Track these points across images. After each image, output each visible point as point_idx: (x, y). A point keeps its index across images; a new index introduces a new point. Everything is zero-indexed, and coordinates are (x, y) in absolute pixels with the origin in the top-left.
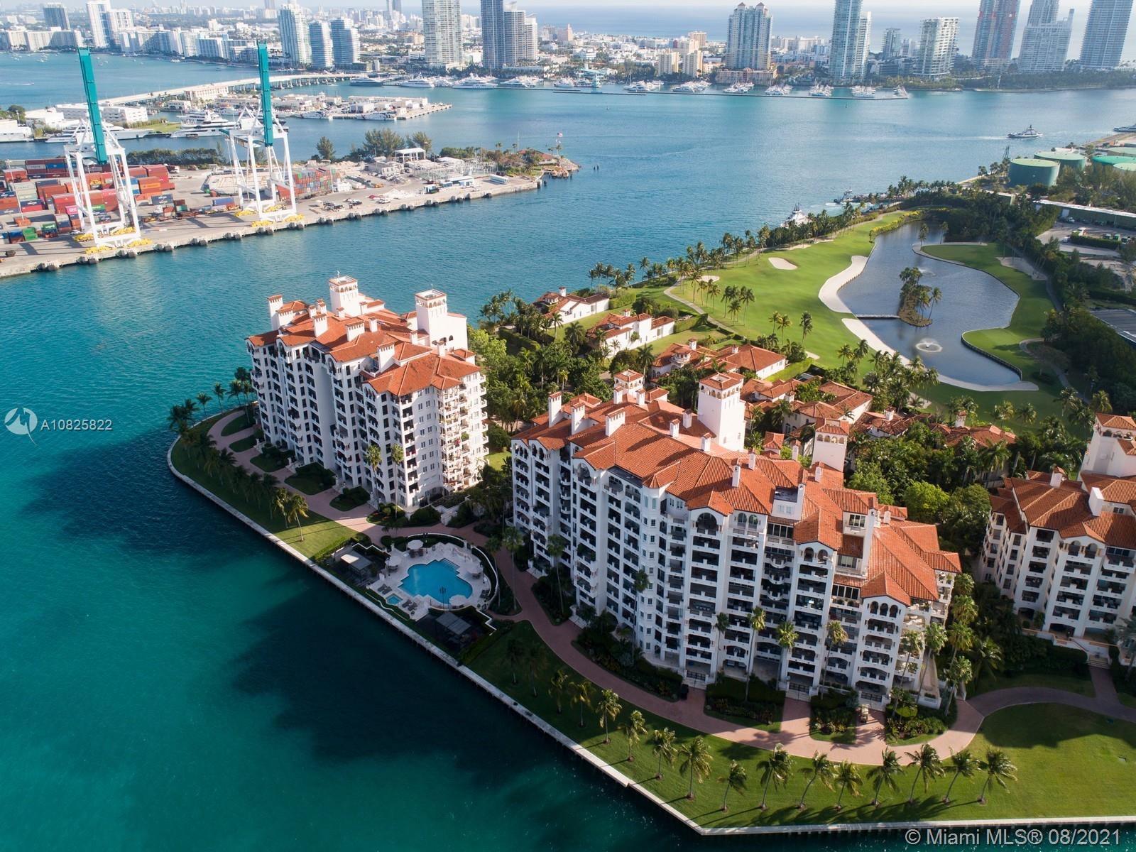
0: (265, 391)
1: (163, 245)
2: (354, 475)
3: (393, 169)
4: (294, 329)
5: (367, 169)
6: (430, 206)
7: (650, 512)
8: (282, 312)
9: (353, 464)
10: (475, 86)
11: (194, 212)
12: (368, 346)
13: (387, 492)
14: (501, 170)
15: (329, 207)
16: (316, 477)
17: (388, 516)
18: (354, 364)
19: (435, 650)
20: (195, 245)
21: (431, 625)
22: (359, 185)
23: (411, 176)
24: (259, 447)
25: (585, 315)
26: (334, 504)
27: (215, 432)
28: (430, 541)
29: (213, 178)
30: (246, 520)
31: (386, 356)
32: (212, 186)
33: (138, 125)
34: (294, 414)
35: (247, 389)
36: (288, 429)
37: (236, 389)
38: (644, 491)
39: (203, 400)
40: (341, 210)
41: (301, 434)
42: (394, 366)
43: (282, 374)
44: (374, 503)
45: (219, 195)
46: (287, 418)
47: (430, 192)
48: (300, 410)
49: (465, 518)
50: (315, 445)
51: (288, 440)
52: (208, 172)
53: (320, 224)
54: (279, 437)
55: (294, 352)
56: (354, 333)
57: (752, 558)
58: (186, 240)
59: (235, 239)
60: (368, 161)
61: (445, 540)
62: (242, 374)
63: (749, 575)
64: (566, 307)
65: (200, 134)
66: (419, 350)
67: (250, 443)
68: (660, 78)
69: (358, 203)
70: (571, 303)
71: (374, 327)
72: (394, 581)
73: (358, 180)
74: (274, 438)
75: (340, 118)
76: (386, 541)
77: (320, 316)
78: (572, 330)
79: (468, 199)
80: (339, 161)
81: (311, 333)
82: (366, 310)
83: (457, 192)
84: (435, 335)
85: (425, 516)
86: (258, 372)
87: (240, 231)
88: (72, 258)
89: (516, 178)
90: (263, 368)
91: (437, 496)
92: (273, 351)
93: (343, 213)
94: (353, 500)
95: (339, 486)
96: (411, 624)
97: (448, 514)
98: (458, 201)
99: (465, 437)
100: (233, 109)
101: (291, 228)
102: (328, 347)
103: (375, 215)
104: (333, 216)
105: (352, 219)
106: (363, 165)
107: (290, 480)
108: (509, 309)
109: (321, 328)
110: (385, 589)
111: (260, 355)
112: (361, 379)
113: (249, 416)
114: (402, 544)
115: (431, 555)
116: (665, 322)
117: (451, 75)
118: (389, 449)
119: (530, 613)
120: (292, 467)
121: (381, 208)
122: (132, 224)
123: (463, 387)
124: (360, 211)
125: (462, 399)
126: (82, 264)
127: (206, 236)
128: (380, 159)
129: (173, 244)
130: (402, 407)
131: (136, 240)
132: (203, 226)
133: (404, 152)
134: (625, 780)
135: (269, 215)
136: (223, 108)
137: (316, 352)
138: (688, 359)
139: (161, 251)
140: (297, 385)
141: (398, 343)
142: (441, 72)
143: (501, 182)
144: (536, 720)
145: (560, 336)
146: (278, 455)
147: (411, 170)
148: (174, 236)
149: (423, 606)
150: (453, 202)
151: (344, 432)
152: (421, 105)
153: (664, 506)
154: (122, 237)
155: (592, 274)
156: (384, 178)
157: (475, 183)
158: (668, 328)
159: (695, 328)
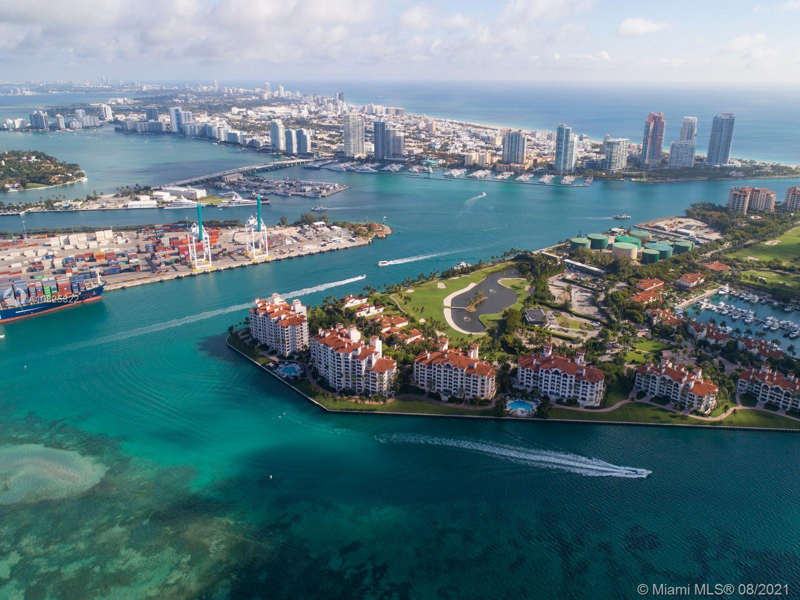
0: (253, 324)
1: (219, 268)
2: (274, 347)
3: (311, 233)
4: (262, 308)
5: (300, 232)
6: (321, 252)
7: (330, 353)
8: (259, 303)
9: (274, 344)
10: (366, 171)
11: (230, 254)
12: (280, 313)
13: (281, 351)
14: (356, 234)
15: (282, 253)
16: (265, 347)
17: (281, 357)
18: (275, 318)
19: (286, 383)
20: (230, 269)
21: (287, 379)
22: (295, 241)
23: (317, 236)
24: (250, 339)
25: (358, 303)
26: (269, 354)
27: (239, 334)
28: (290, 363)
29: (236, 234)
30: (246, 356)
31: (283, 317)
32: (236, 239)
33: (202, 199)
34: (260, 330)
35: (248, 323)
36: (258, 334)
37: (245, 323)
38: (328, 348)
39: (236, 326)
40: (286, 254)
41: (262, 336)
42: (285, 319)
43: (258, 320)
44: (278, 354)
45: (239, 244)
46: (258, 331)
47: (322, 246)
48: (262, 329)
49: (300, 359)
50: (265, 339)
51: (258, 337)
52: (233, 232)
53: (277, 260)
54: (256, 337)
55: (261, 314)
56: (276, 310)
57: (348, 363)
58: (227, 267)
59: (245, 266)
60: (302, 227)
61: (294, 363)
62: (247, 319)
63: (348, 366)
64: (351, 301)
65: (230, 205)
66: (293, 315)
67: (248, 338)
68: (466, 167)
69: (293, 251)
70: (353, 300)
71: (281, 309)
72: (280, 370)
73: (295, 238)
74: (255, 337)
75: (294, 195)
76: (280, 362)
77: (268, 305)
78: (347, 309)
79: (338, 249)
80: (289, 226)
81: (266, 310)
82: (281, 304)
83: (333, 246)
84: (297, 311)
85: (291, 357)
86: (252, 319)
87: (247, 263)
88: (188, 273)
89: (361, 238)
90: (253, 318)
91: (294, 353)
92: (256, 314)
93: (286, 256)
94: (274, 353)
95: (270, 349)
96: (283, 378)
97: (296, 357)
98: (334, 250)
99: (302, 338)
100: (245, 188)
101: (266, 262)
102: (269, 314)
103: (299, 256)
104: (282, 257)
105: (290, 258)
106: (299, 229)
107: (258, 348)
108: (331, 301)
109: (268, 308)
110: (278, 371)
111: (252, 315)
112: (277, 322)
113: (248, 331)
114: (283, 363)
115: (290, 366)
116: (381, 307)
117: (357, 161)
118: (282, 340)
119: (309, 377)
120: (259, 345)
121: (301, 253)
122: (208, 259)
123: (302, 325)
124: (293, 255)
125: (301, 328)
126: (191, 276)
127: (234, 265)
128: (306, 227)
129: (222, 268)
130: (286, 329)
131: (210, 266)
132: (235, 260)
133: (316, 224)
134: (317, 403)
135: (258, 256)
136: (239, 187)
137: (267, 315)
138: (379, 320)
139: (218, 271)
140: (261, 323)
141: (286, 313)
142: (352, 159)
143: (353, 241)
144: (304, 395)
145: (344, 311)
146: (255, 341)
147: (318, 233)
148: (223, 265)
149: (286, 375)
150: (331, 250)
151: (272, 336)
152: (334, 187)
153: (332, 352)
154: (205, 266)
155: (364, 289)
156: (306, 237)
157: (342, 241)
158: (381, 310)
159: (393, 310)
